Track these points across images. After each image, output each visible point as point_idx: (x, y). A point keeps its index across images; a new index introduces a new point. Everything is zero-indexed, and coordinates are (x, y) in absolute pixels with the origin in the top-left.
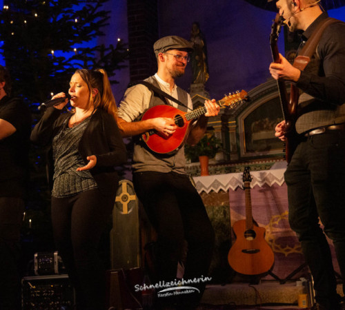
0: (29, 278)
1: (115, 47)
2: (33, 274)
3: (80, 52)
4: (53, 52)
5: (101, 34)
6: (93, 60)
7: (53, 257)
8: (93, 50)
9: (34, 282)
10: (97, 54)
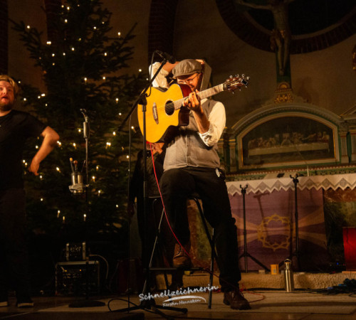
0: (61, 264)
1: (137, 77)
2: (66, 261)
3: (108, 81)
4: (86, 79)
5: (126, 66)
6: (119, 87)
7: (82, 246)
8: (119, 78)
9: (65, 267)
10: (122, 82)
